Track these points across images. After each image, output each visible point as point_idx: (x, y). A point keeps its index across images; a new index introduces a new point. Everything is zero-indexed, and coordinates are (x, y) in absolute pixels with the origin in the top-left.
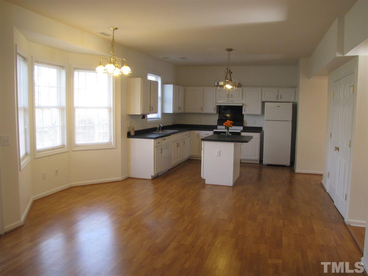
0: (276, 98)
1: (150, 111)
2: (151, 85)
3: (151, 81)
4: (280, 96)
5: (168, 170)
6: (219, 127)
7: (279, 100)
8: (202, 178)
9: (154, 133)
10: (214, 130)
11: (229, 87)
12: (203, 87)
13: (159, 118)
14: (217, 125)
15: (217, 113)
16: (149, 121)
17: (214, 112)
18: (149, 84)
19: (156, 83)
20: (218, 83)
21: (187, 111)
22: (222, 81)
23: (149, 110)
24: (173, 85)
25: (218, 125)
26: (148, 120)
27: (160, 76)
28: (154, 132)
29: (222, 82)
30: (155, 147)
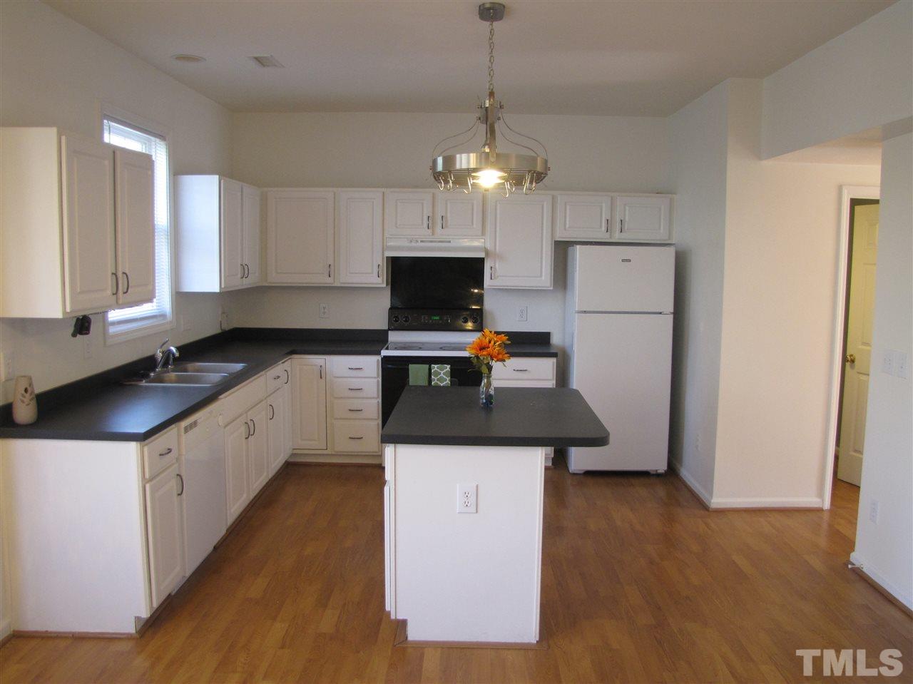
0: (604, 228)
1: (116, 294)
2: (118, 170)
3: (115, 151)
4: (618, 221)
5: (214, 547)
6: (394, 337)
7: (617, 237)
8: (393, 617)
9: (141, 387)
10: (384, 353)
11: (489, 178)
12: (335, 189)
13: (163, 316)
14: (385, 327)
15: (387, 285)
16: (117, 335)
17: (380, 280)
18: (107, 164)
19: (145, 162)
20: (449, 161)
21: (275, 278)
22: (468, 151)
23: (109, 292)
24: (216, 178)
25: (389, 329)
26: (112, 330)
27: (161, 137)
28: (144, 383)
29: (473, 156)
30: (149, 479)
